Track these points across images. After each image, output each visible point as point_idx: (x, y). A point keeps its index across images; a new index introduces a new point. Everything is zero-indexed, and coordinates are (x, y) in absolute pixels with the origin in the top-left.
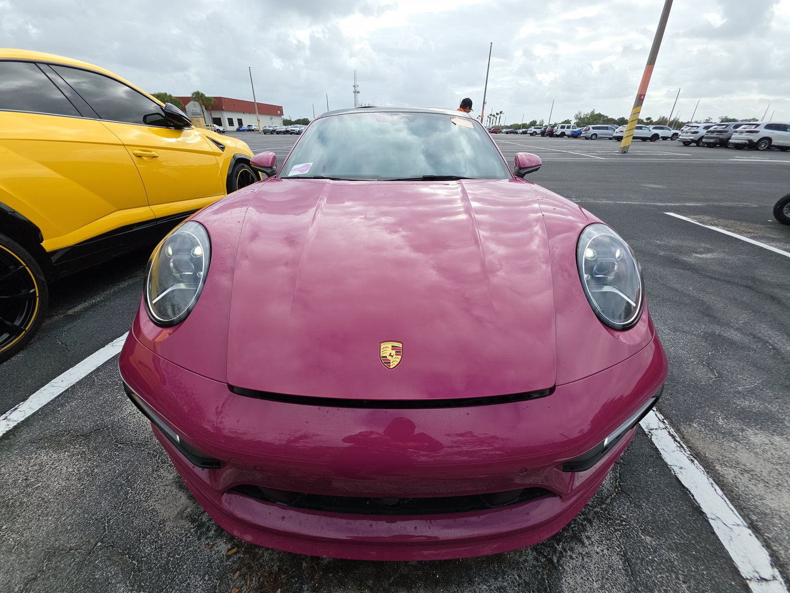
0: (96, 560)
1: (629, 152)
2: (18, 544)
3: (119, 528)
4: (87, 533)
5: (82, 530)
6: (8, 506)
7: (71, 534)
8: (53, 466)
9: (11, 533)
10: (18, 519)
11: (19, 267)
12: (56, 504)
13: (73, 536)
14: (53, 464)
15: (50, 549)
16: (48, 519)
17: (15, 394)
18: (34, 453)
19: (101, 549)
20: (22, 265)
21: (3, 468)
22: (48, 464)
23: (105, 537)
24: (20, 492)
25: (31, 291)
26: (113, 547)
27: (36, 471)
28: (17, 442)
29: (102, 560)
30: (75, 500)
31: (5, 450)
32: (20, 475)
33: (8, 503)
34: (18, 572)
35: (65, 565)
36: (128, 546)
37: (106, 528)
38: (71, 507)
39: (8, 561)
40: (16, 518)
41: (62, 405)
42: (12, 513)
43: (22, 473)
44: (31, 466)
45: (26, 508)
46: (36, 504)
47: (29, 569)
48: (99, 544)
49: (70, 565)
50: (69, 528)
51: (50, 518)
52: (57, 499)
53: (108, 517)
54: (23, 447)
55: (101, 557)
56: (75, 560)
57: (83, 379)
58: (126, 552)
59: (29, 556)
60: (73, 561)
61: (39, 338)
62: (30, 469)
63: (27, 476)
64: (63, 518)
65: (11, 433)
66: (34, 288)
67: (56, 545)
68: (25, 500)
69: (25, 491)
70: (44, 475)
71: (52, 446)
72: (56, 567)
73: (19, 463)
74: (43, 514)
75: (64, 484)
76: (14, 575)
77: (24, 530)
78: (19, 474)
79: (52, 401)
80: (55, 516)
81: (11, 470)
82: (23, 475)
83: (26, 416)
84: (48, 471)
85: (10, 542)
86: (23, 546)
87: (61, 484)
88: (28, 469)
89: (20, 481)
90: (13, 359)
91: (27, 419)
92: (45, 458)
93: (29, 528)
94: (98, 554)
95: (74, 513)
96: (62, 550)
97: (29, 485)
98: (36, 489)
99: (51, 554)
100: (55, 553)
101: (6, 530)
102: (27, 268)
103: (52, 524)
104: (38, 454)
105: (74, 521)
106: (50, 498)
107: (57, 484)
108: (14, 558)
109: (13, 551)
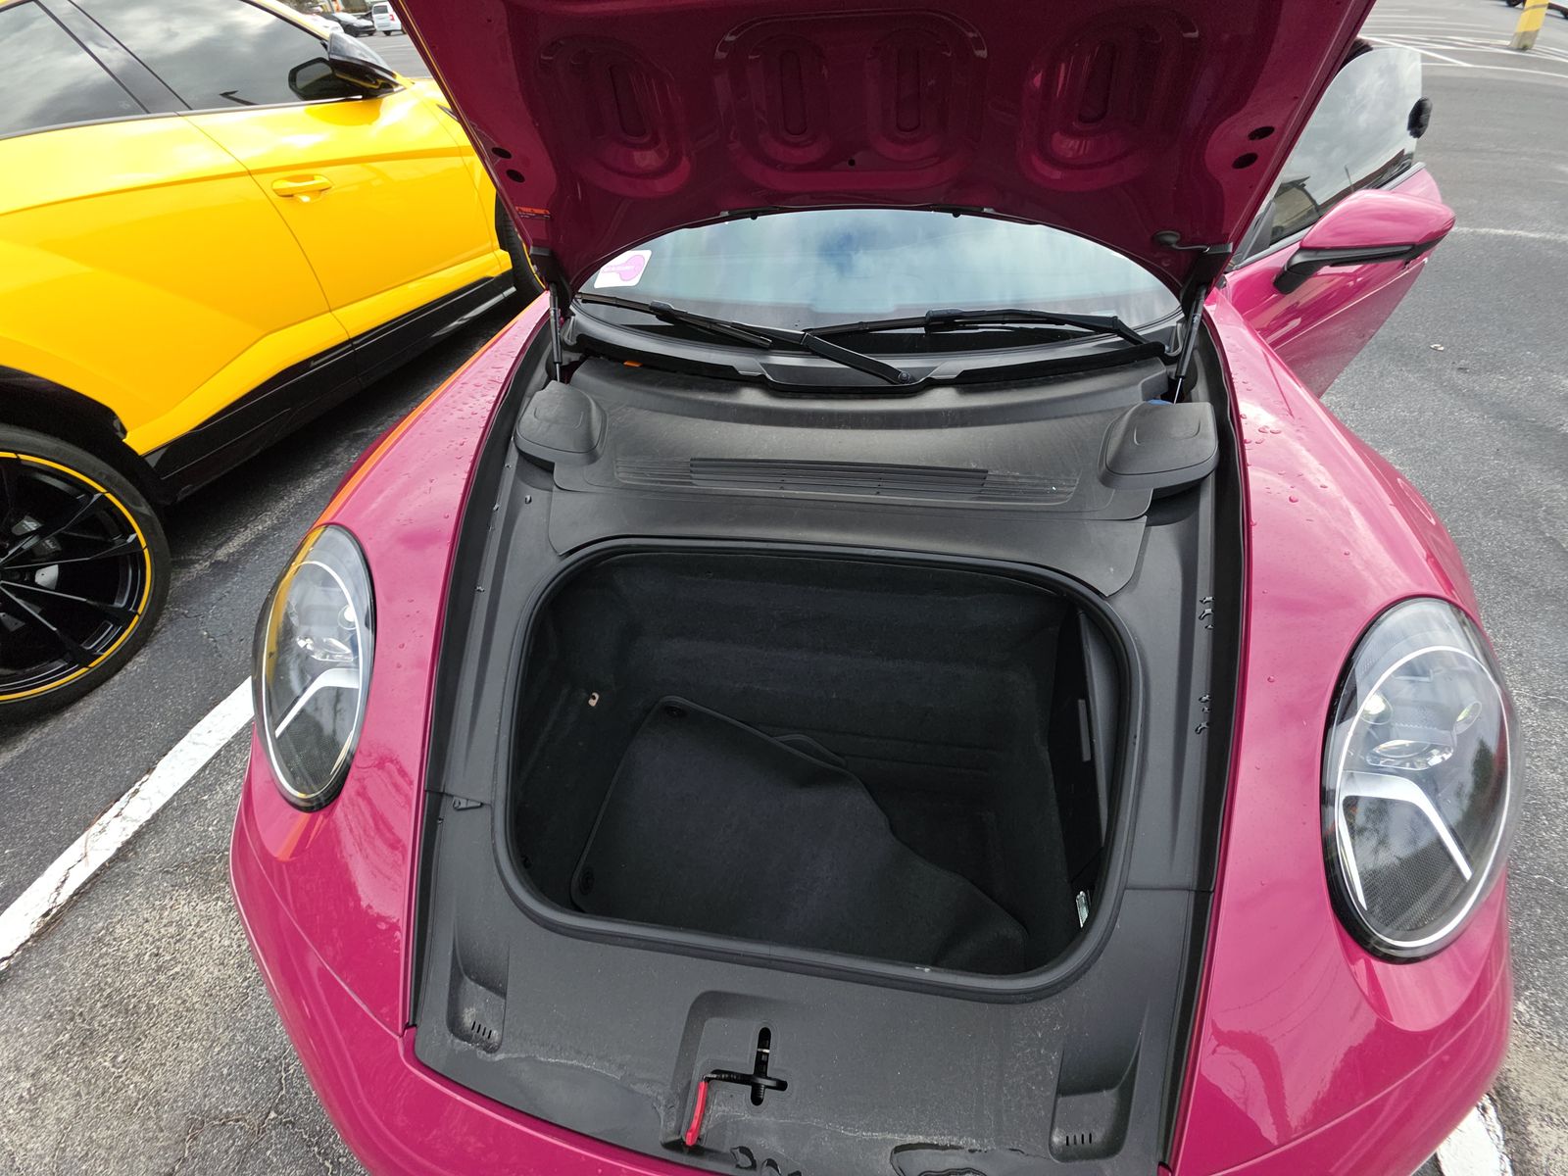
0: (268, 1149)
1: (1535, 47)
2: (144, 1097)
3: (303, 1086)
4: (253, 1088)
5: (245, 1080)
6: (127, 1011)
7: (228, 1085)
8: (199, 930)
9: (131, 1072)
10: (143, 1043)
11: (92, 497)
12: (204, 1016)
13: (232, 1089)
14: (197, 925)
15: (194, 1113)
16: (191, 1049)
17: (134, 755)
18: (168, 897)
19: (275, 1127)
20: (97, 492)
21: (118, 926)
22: (191, 925)
23: (281, 1101)
24: (148, 982)
25: (130, 540)
26: (293, 1124)
27: (172, 937)
28: (140, 869)
29: (277, 1149)
30: (233, 1013)
31: (121, 885)
32: (147, 943)
33: (127, 1004)
34: (142, 1157)
35: (219, 1151)
36: (318, 1128)
37: (283, 1081)
38: (228, 1027)
39: (125, 1134)
40: (140, 1039)
41: (209, 789)
42: (135, 1028)
43: (151, 939)
44: (165, 926)
45: (157, 1018)
46: (172, 1011)
47: (161, 1153)
48: (273, 1115)
49: (227, 1152)
50: (225, 1071)
51: (196, 1046)
52: (207, 1005)
53: (285, 1058)
54: (151, 880)
55: (276, 1144)
56: (234, 1142)
57: (243, 729)
58: (314, 1140)
59: (162, 1124)
60: (233, 1144)
61: (171, 620)
62: (162, 931)
63: (158, 948)
64: (216, 1050)
65: (131, 847)
66: (134, 532)
67: (205, 1105)
68: (155, 1001)
69: (154, 980)
70: (185, 947)
71: (197, 884)
72: (205, 1153)
73: (145, 916)
74: (185, 1034)
75: (216, 973)
76: (135, 1165)
77: (154, 1066)
78: (144, 940)
79: (194, 777)
80: (204, 1043)
81: (131, 931)
82: (151, 945)
83: (154, 811)
84: (191, 940)
85: (130, 1092)
86: (151, 1104)
87: (212, 973)
88: (159, 932)
89: (147, 957)
90: (129, 666)
91: (155, 818)
92: (186, 909)
93: (161, 1064)
94: (271, 1137)
95: (232, 1039)
96: (215, 1119)
97: (161, 966)
98: (173, 979)
99: (197, 1124)
100: (203, 1123)
101: (124, 1065)
102: (109, 496)
103: (197, 1060)
104: (174, 898)
105: (233, 1059)
106: (195, 1000)
107: (206, 973)
108: (136, 1127)
109: (135, 1111)
